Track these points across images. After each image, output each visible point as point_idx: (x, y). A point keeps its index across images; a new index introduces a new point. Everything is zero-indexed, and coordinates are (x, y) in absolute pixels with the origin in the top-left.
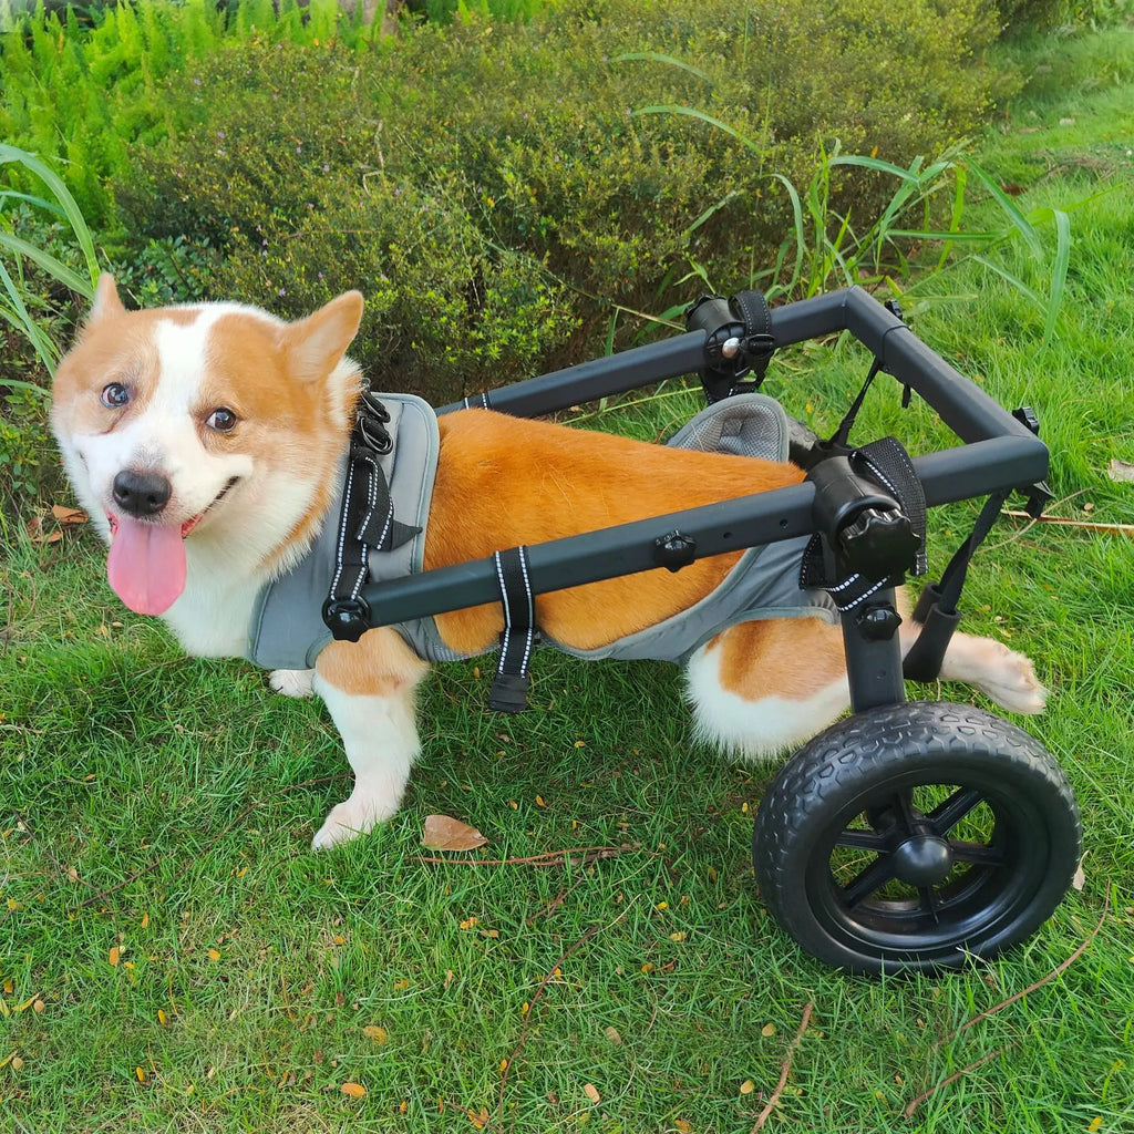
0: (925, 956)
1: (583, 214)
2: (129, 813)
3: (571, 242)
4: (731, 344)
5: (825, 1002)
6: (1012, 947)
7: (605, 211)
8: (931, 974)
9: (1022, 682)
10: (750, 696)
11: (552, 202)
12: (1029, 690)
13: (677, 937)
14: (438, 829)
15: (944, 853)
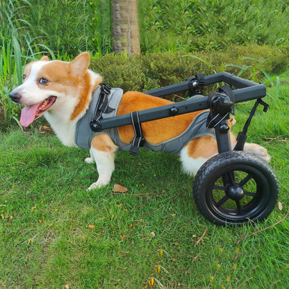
0: (238, 222)
1: (167, 72)
2: (45, 181)
3: (165, 78)
4: (195, 83)
5: (210, 231)
6: (261, 220)
7: (173, 73)
8: (239, 226)
9: (264, 153)
10: (195, 158)
11: (161, 70)
12: (266, 156)
13: (173, 215)
14: (117, 187)
15: (242, 192)
